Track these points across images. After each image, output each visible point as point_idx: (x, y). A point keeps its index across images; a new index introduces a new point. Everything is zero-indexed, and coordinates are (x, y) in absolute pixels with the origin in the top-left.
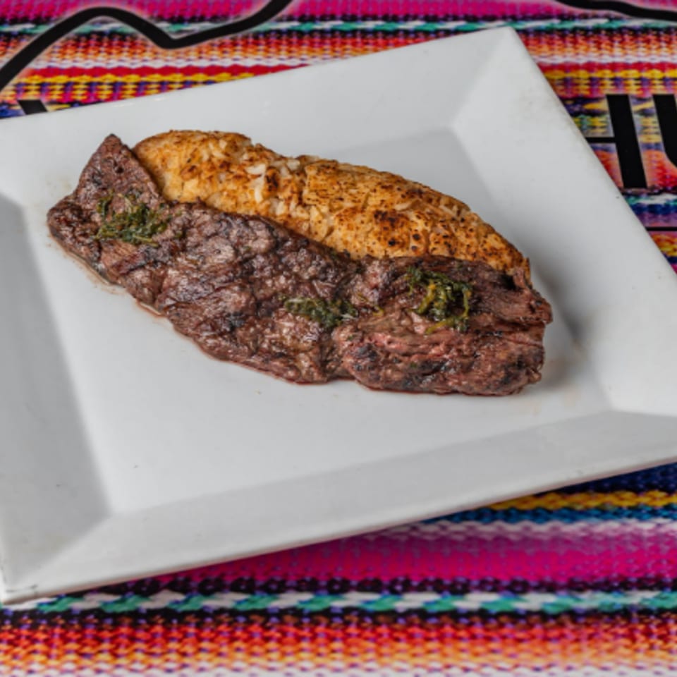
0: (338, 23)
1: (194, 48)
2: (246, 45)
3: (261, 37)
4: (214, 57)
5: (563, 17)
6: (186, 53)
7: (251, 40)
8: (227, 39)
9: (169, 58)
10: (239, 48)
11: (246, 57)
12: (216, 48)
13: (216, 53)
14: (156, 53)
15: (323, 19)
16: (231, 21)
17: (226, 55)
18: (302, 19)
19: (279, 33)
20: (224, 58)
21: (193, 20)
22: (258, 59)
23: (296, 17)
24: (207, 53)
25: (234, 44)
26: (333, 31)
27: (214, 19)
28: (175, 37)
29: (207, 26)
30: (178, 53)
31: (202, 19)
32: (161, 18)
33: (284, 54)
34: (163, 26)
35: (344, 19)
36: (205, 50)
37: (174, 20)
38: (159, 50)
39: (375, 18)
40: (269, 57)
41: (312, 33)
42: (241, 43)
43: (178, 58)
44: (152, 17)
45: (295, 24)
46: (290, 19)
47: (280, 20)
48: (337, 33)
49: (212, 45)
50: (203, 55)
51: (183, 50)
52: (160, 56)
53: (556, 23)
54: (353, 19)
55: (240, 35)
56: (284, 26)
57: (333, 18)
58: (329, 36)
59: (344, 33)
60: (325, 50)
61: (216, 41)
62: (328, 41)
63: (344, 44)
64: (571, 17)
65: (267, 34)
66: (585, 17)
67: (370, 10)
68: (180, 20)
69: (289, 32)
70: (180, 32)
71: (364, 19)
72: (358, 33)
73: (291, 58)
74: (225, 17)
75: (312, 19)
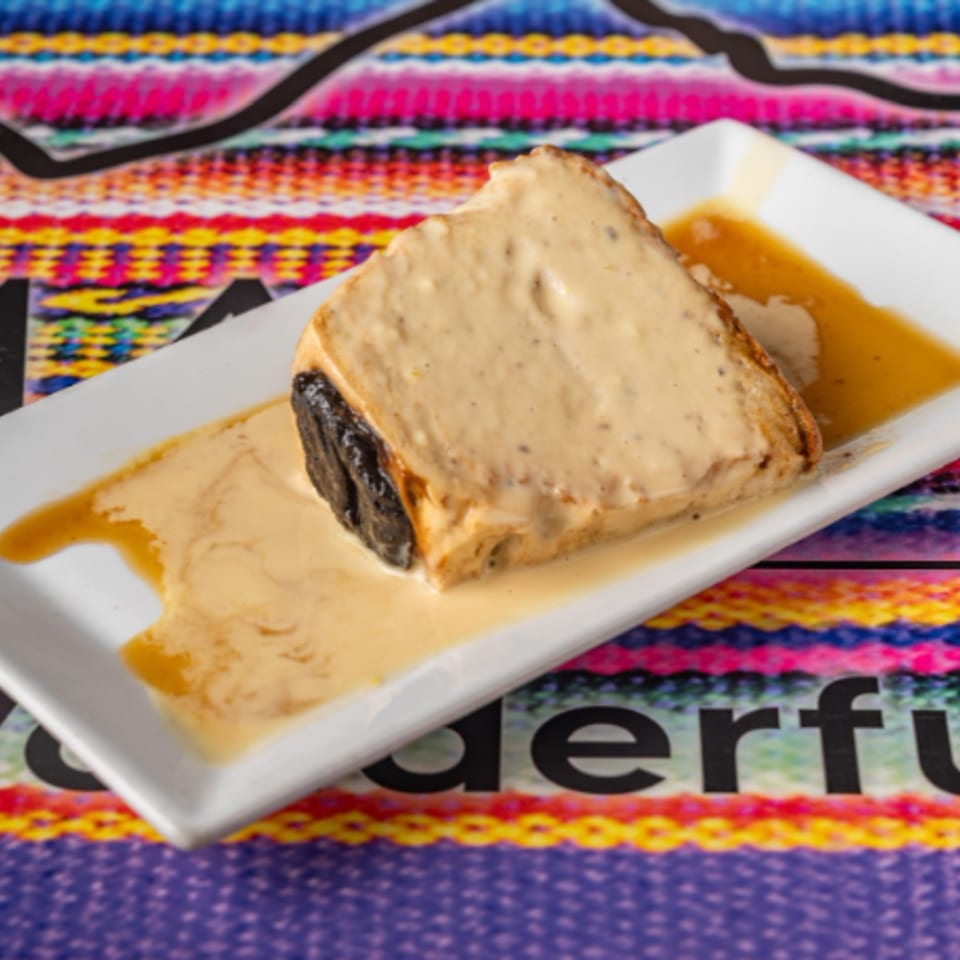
0: (406, 135)
1: (97, 178)
2: (207, 173)
3: (241, 158)
4: (137, 197)
5: (876, 125)
6: (80, 189)
7: (219, 164)
8: (169, 161)
9: (42, 198)
10: (192, 178)
11: (204, 198)
12: (143, 178)
13: (141, 189)
14: (15, 187)
15: (375, 124)
16: (181, 126)
17: (163, 193)
18: (331, 124)
19: (280, 151)
20: (157, 198)
21: (103, 123)
22: (230, 203)
23: (320, 119)
24: (123, 188)
25: (183, 171)
26: (392, 150)
27: (146, 122)
28: (60, 156)
29: (131, 135)
30: (62, 188)
31: (122, 122)
32: (36, 119)
33: (284, 191)
34: (39, 134)
35: (419, 124)
36: (119, 182)
37: (60, 124)
38: (24, 180)
39: (482, 123)
40: (252, 199)
41: (347, 152)
42: (197, 169)
43: (62, 198)
44: (18, 118)
45: (315, 135)
46: (306, 123)
47: (286, 126)
48: (401, 154)
49: (137, 173)
50: (115, 193)
51: (72, 182)
52: (22, 193)
53: (862, 137)
54: (438, 125)
55: (196, 154)
56: (293, 137)
57: (395, 121)
58: (384, 157)
59: (414, 154)
60: (371, 185)
61: (147, 165)
62: (380, 168)
63: (413, 173)
64: (895, 126)
65: (253, 153)
66: (925, 126)
67: (475, 106)
68: (77, 124)
69: (301, 151)
70: (73, 146)
71: (461, 124)
72: (445, 154)
73: (298, 200)
74: (171, 118)
75: (352, 125)
